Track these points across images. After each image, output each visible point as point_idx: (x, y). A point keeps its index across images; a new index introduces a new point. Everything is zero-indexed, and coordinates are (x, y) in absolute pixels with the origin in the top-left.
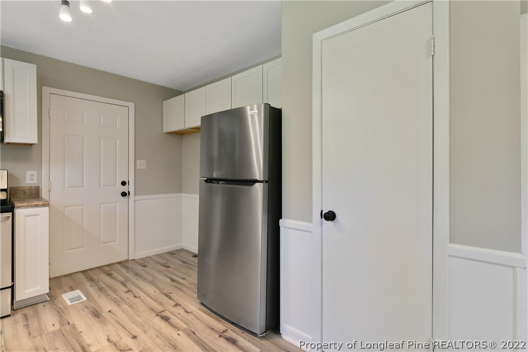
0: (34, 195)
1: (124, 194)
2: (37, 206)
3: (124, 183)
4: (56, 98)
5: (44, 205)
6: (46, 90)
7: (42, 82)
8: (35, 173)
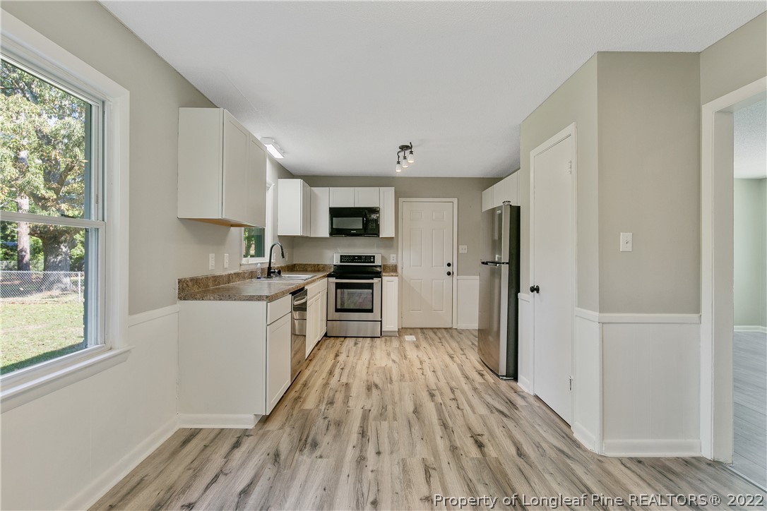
0: (394, 269)
1: (449, 274)
2: (392, 276)
3: (449, 265)
4: (407, 205)
5: (396, 276)
6: (401, 200)
7: (398, 196)
8: (395, 255)
